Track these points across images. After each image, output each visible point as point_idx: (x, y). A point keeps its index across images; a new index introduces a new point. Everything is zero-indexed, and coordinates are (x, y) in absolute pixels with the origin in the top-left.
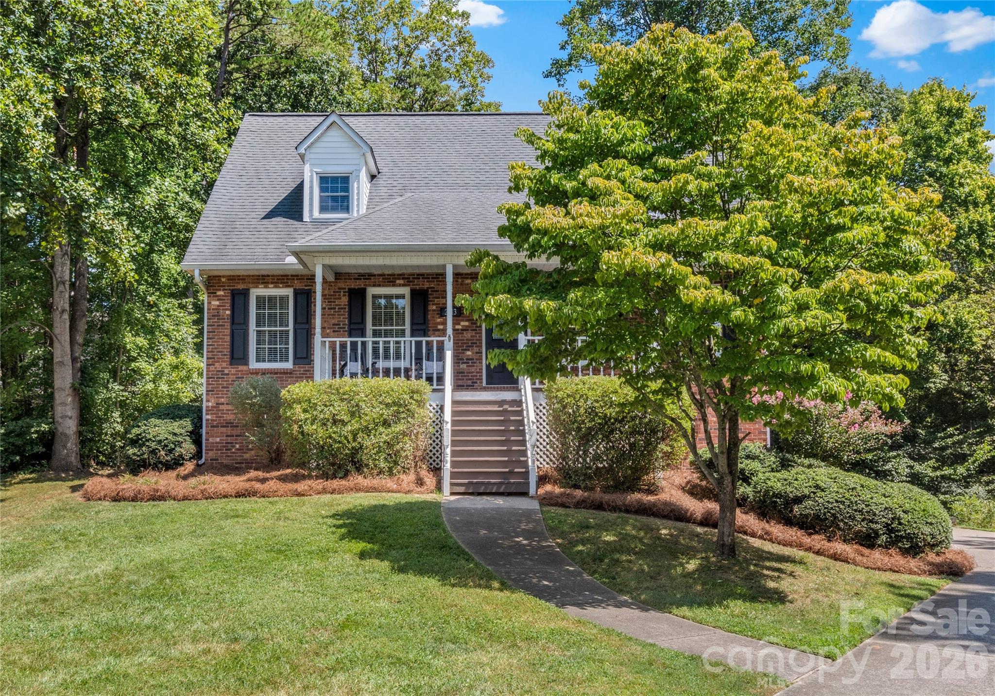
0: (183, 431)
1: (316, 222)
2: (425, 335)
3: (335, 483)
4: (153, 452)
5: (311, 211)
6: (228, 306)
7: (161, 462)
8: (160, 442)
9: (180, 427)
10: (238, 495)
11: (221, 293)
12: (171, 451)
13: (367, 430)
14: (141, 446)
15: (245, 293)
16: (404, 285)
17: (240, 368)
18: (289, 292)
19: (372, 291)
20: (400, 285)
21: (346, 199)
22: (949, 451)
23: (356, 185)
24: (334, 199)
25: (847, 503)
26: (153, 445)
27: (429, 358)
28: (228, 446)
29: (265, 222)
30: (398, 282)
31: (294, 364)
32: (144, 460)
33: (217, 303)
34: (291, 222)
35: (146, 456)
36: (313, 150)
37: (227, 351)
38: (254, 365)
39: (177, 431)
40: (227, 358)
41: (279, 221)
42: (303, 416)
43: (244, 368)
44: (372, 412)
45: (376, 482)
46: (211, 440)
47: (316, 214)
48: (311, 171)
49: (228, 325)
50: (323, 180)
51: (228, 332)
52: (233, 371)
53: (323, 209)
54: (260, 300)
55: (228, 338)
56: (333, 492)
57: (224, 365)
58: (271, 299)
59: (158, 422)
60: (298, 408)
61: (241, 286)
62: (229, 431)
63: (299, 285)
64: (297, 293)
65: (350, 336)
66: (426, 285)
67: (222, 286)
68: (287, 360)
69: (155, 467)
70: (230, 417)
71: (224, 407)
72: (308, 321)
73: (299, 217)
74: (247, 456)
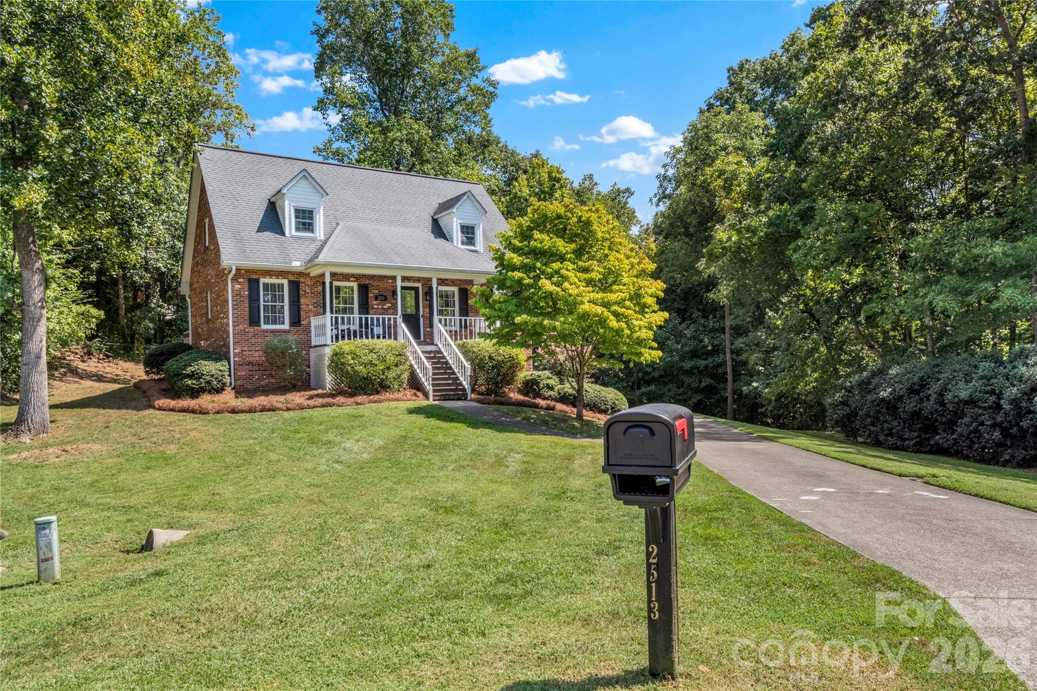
0: (225, 368)
1: (293, 237)
3: (376, 397)
4: (209, 382)
5: (290, 230)
6: (246, 289)
7: (213, 389)
8: (212, 376)
9: (222, 365)
11: (241, 280)
12: (220, 381)
14: (198, 379)
15: (257, 281)
16: (354, 281)
17: (256, 328)
18: (285, 282)
19: (335, 284)
20: (351, 281)
21: (311, 224)
23: (317, 217)
24: (304, 224)
26: (208, 378)
28: (250, 377)
29: (260, 234)
30: (350, 279)
31: (291, 326)
32: (201, 388)
33: (238, 287)
34: (277, 236)
35: (203, 385)
36: (290, 191)
37: (247, 317)
38: (264, 327)
39: (221, 368)
40: (247, 322)
41: (267, 234)
43: (258, 328)
45: (396, 395)
46: (239, 373)
47: (294, 232)
48: (290, 205)
49: (247, 301)
50: (297, 211)
51: (247, 305)
52: (252, 330)
53: (297, 229)
54: (266, 286)
55: (247, 310)
56: (375, 402)
57: (246, 326)
58: (273, 285)
59: (206, 363)
61: (254, 277)
62: (250, 368)
63: (292, 278)
64: (290, 282)
66: (367, 282)
67: (243, 276)
68: (283, 323)
69: (210, 392)
70: (251, 359)
71: (247, 353)
72: (299, 301)
73: (282, 233)
74: (263, 383)
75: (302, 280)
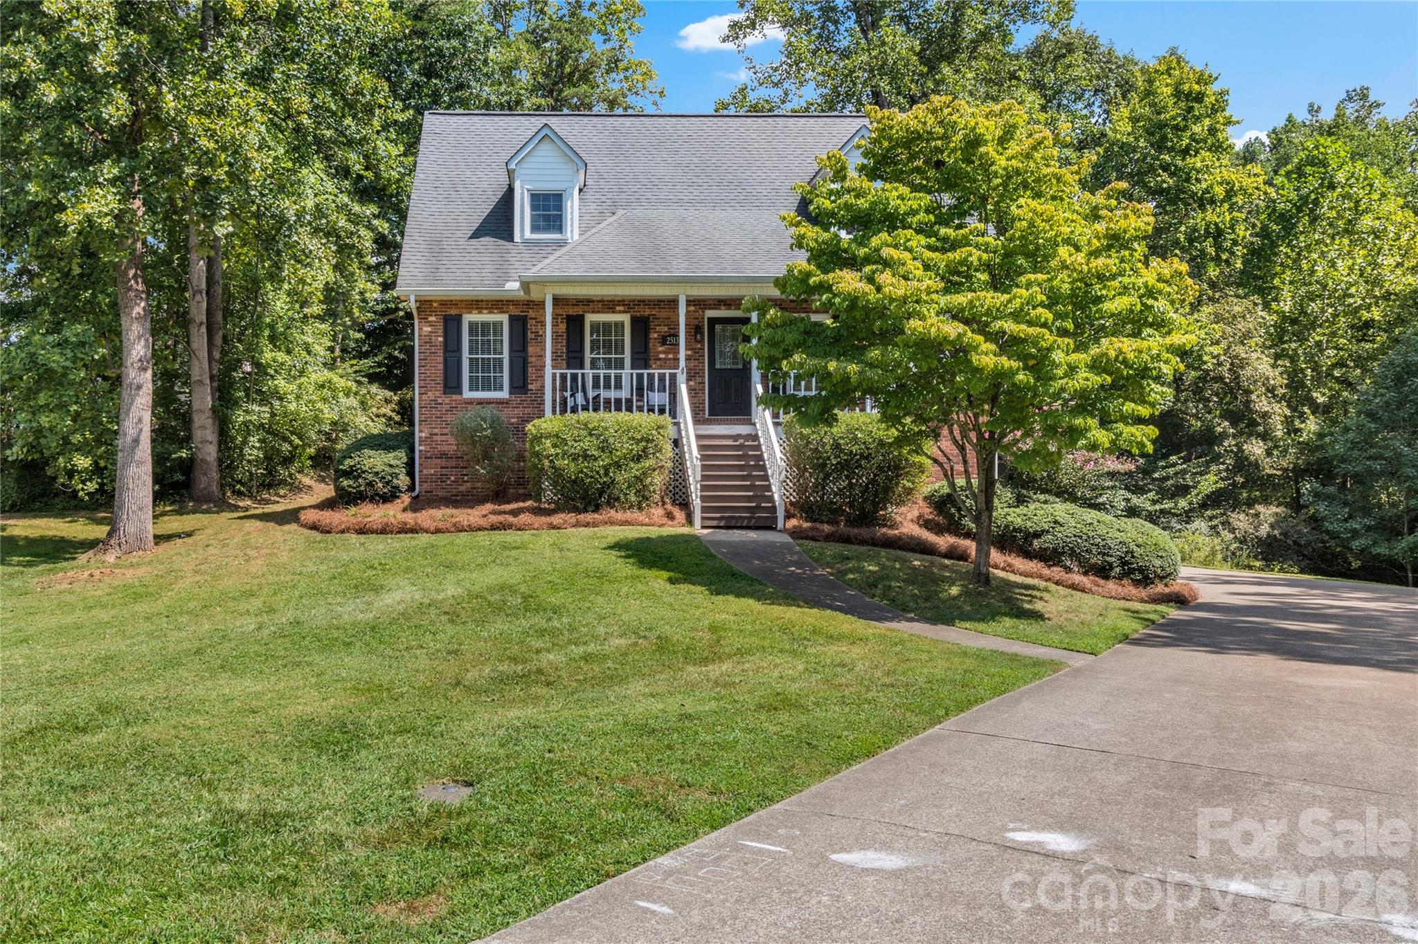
0: (398, 463)
1: (527, 243)
2: (647, 366)
3: (589, 517)
4: (370, 484)
5: (522, 230)
6: (440, 332)
7: (378, 495)
8: (377, 473)
9: (395, 458)
10: (494, 528)
11: (432, 319)
12: (388, 483)
13: (618, 466)
14: (356, 478)
15: (458, 319)
16: (624, 312)
17: (454, 397)
18: (504, 318)
19: (591, 318)
20: (620, 312)
21: (558, 218)
22: (1170, 482)
23: (569, 204)
24: (547, 218)
25: (1085, 537)
26: (370, 477)
27: (651, 388)
28: (442, 478)
29: (474, 241)
30: (618, 308)
31: (511, 393)
32: (360, 492)
33: (429, 329)
34: (501, 242)
35: (362, 488)
36: (524, 165)
37: (440, 380)
38: (467, 394)
39: (392, 462)
40: (440, 387)
41: (486, 240)
42: (552, 451)
43: (458, 397)
44: (624, 447)
45: (629, 515)
46: (425, 472)
47: (528, 234)
48: (522, 187)
49: (441, 353)
50: (535, 197)
51: (441, 359)
52: (447, 401)
53: (535, 228)
54: (473, 327)
55: (441, 366)
56: (587, 525)
57: (438, 394)
58: (485, 325)
59: (372, 453)
60: (548, 443)
61: (453, 312)
62: (443, 462)
63: (515, 311)
64: (512, 319)
65: (568, 368)
66: (648, 312)
67: (433, 311)
68: (501, 389)
69: (372, 500)
70: (445, 448)
71: (438, 438)
72: (524, 349)
73: (509, 237)
74: (463, 488)
75: (531, 314)
